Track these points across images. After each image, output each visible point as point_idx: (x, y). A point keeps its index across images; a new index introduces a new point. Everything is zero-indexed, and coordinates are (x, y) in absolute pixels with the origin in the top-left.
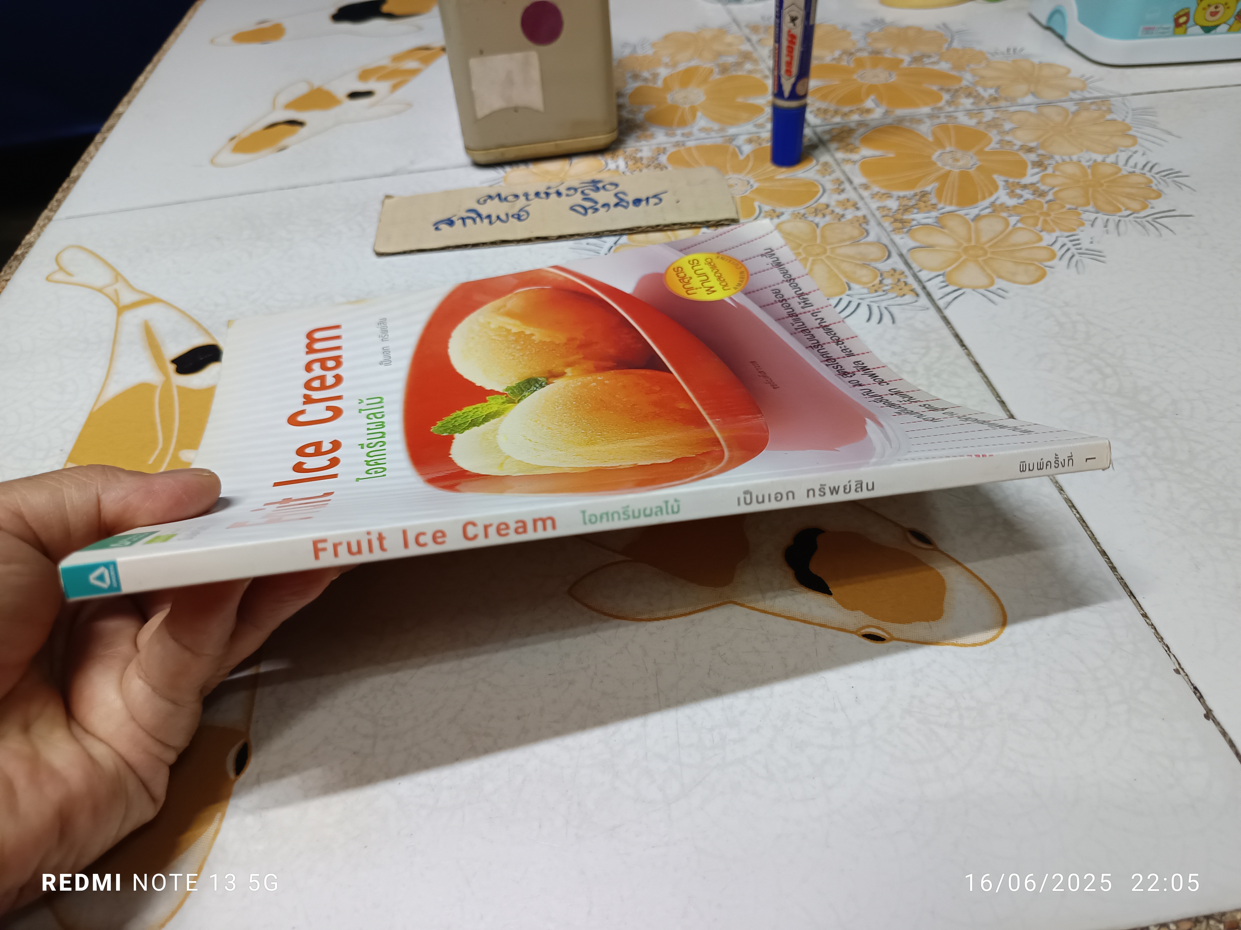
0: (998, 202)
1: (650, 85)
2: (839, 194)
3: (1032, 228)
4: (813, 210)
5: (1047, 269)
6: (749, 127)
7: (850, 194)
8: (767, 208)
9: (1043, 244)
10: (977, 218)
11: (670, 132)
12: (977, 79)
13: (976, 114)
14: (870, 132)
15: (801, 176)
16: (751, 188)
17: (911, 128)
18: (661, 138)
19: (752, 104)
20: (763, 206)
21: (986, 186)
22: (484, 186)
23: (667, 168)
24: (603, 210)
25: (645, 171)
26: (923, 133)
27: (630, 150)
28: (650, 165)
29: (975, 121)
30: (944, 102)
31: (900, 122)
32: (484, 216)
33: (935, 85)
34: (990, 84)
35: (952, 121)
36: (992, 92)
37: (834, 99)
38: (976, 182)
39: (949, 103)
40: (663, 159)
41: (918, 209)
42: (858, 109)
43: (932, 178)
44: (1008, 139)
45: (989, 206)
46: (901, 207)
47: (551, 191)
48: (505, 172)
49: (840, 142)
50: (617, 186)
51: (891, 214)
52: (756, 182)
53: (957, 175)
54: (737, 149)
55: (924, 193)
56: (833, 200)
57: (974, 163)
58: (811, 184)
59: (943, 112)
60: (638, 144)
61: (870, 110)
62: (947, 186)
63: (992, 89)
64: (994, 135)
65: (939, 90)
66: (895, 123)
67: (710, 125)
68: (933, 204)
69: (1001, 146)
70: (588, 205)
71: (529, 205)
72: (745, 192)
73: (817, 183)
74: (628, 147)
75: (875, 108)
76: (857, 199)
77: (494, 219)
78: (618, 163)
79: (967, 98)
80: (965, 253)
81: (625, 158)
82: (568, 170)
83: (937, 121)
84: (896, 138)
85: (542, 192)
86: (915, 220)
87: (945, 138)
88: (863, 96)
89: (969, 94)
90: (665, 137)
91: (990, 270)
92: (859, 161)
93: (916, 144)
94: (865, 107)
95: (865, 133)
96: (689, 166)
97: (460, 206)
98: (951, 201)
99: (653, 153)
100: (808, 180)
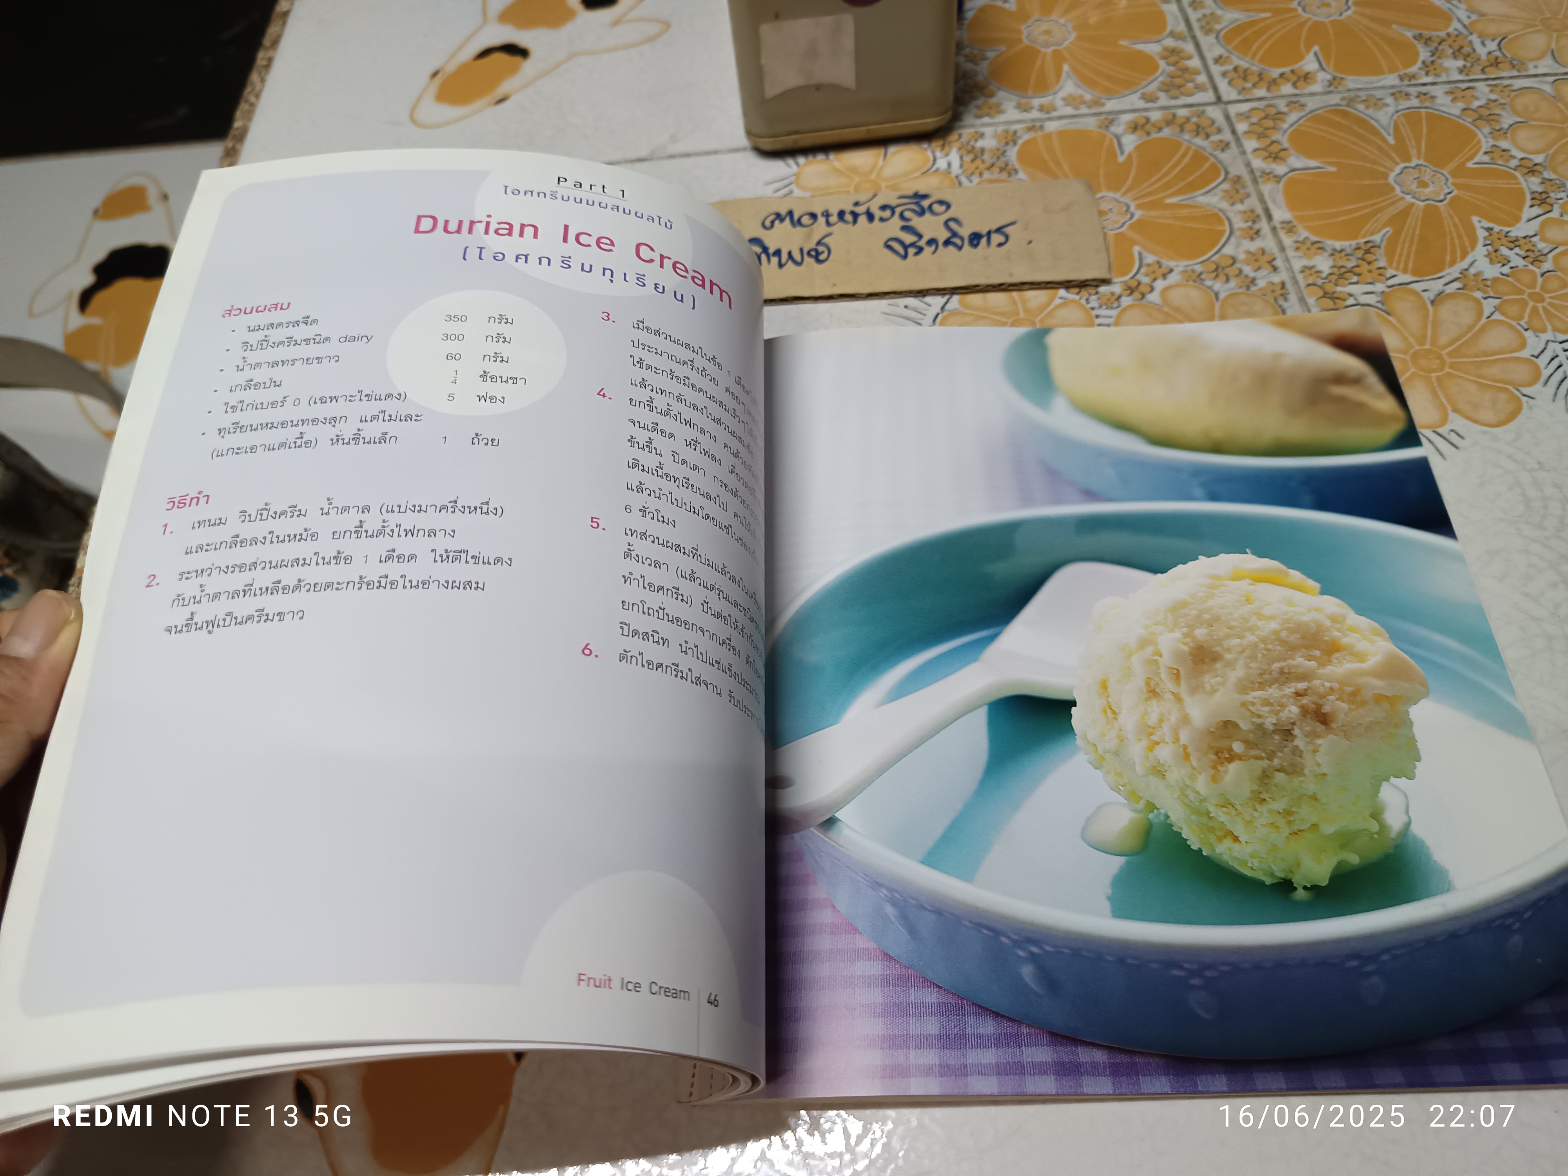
0: (1473, 271)
1: (999, 3)
2: (1252, 239)
3: (1514, 323)
4: (1214, 267)
5: (1524, 399)
6: (1134, 100)
7: (1267, 242)
8: (1150, 259)
9: (1525, 354)
10: (1439, 298)
11: (1024, 101)
12: (1474, 17)
13: (1464, 90)
14: (1306, 121)
15: (1202, 200)
16: (1131, 218)
17: (1366, 115)
18: (1011, 113)
19: (1141, 53)
20: (1145, 254)
21: (1460, 236)
22: (769, 191)
23: (1016, 171)
24: (928, 250)
25: (987, 175)
26: (1381, 125)
27: (967, 133)
28: (993, 165)
29: (1461, 105)
30: (1419, 64)
31: (1351, 102)
32: (771, 251)
33: (1410, 26)
34: (1492, 29)
35: (1427, 104)
36: (1492, 46)
37: (1259, 48)
38: (1447, 229)
39: (1427, 66)
40: (1012, 154)
41: (1359, 275)
42: (1292, 71)
43: (1385, 216)
44: (1504, 144)
45: (1459, 276)
46: (1335, 270)
47: (860, 209)
48: (797, 164)
49: (1261, 136)
50: (949, 207)
51: (1320, 282)
52: (1138, 207)
53: (1421, 214)
54: (1115, 141)
55: (1370, 245)
56: (1242, 249)
57: (1449, 191)
58: (1215, 217)
59: (1416, 85)
60: (978, 121)
61: (1310, 75)
62: (1403, 235)
63: (1493, 40)
64: (1485, 137)
65: (1415, 37)
66: (1344, 103)
67: (1080, 92)
68: (1380, 268)
69: (1492, 159)
70: (909, 238)
71: (831, 234)
72: (1122, 226)
73: (1223, 216)
74: (964, 127)
75: (1318, 71)
76: (1275, 251)
77: (785, 257)
78: (950, 157)
79: (1455, 57)
80: (1414, 363)
81: (960, 148)
82: (882, 167)
83: (1405, 102)
84: (1342, 134)
85: (848, 211)
86: (1352, 295)
87: (1412, 138)
88: (1302, 46)
89: (1459, 50)
90: (1017, 111)
91: (1445, 396)
92: (1284, 176)
93: (1368, 148)
94: (1303, 67)
95: (1298, 121)
96: (1047, 171)
97: (741, 232)
98: (1406, 264)
99: (999, 142)
100: (1210, 208)
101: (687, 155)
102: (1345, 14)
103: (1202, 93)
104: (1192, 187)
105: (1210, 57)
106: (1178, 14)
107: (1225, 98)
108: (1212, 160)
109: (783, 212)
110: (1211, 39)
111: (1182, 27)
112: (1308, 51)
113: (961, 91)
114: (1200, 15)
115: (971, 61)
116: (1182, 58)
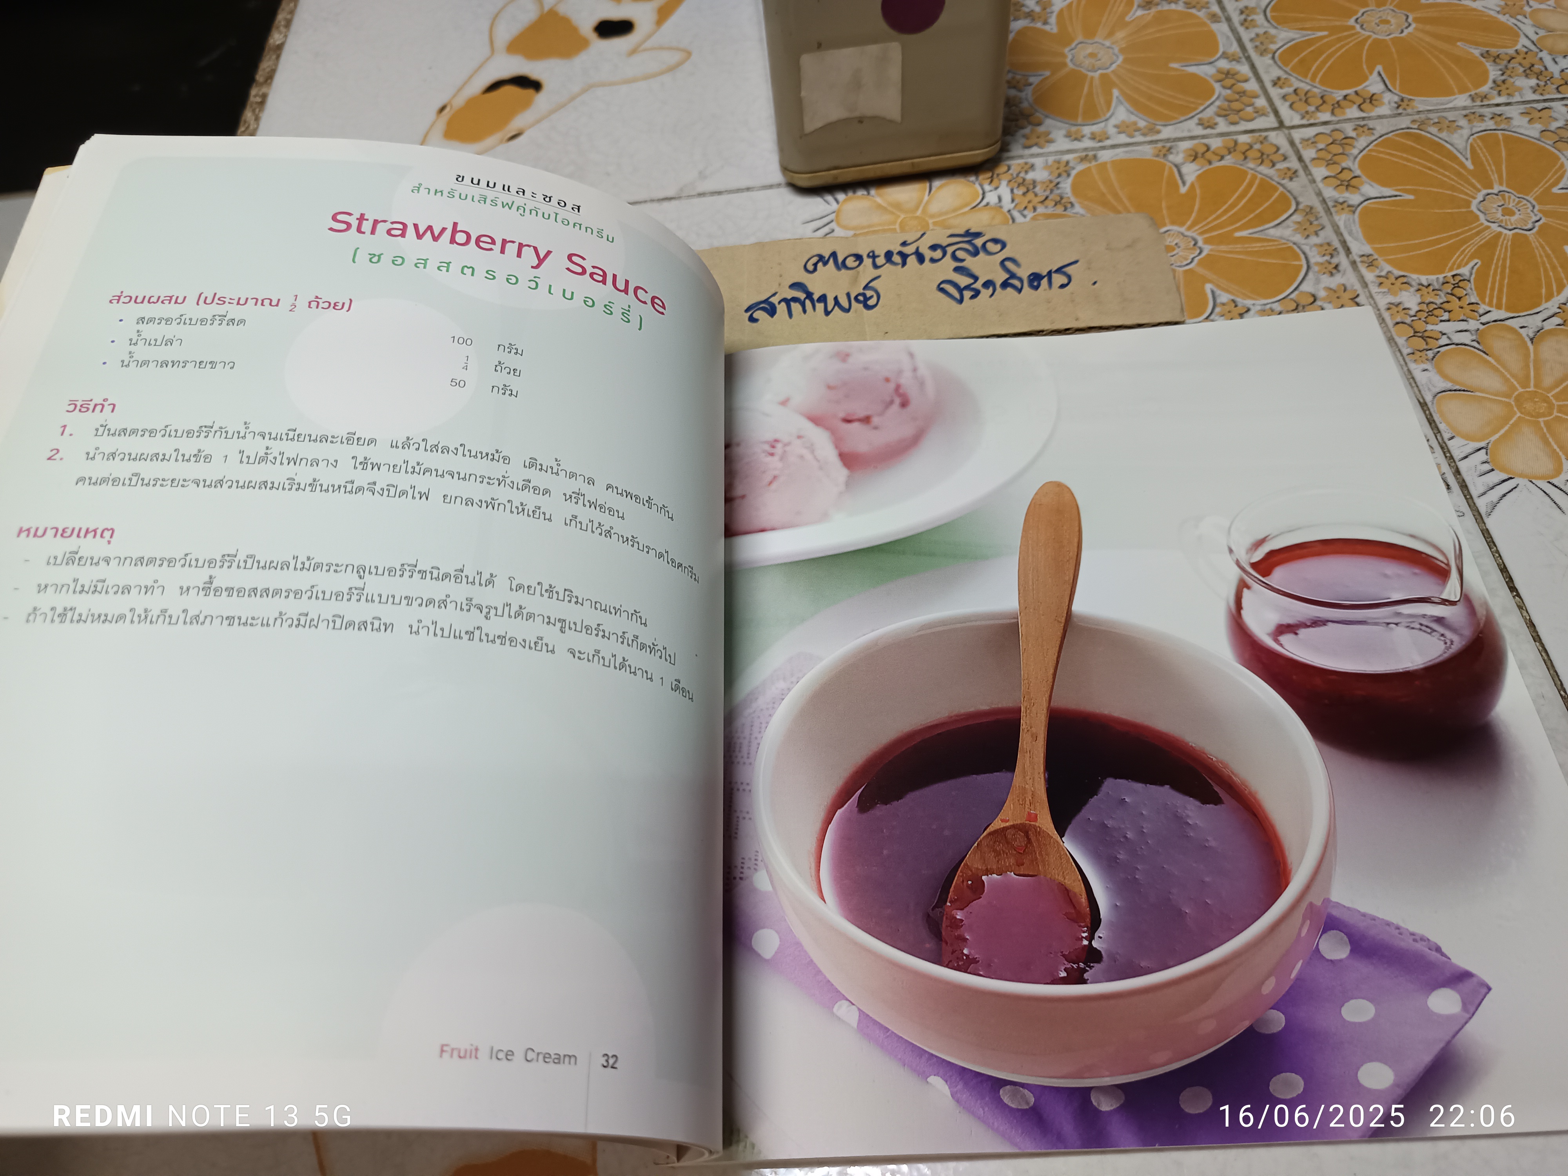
1: (1039, 25)
2: (1332, 274)
4: (1294, 306)
6: (1191, 127)
7: (1348, 277)
8: (1224, 298)
10: (1539, 335)
11: (1074, 129)
12: (1542, 33)
13: (1540, 111)
14: (1376, 145)
15: (1274, 233)
16: (1200, 254)
17: (1440, 138)
18: (1061, 143)
19: (1194, 76)
20: (1218, 292)
21: (1554, 268)
22: (807, 231)
23: (1072, 205)
24: (985, 293)
25: (1041, 209)
26: (1458, 150)
27: (1016, 164)
28: (1047, 198)
29: (1539, 127)
30: (1490, 84)
31: (1422, 125)
32: (816, 297)
33: (1476, 44)
34: (1562, 45)
35: (1502, 127)
36: (1565, 63)
37: (1319, 69)
38: (1539, 260)
39: (1498, 86)
40: (1066, 186)
41: (1449, 312)
42: (1356, 93)
43: (1470, 248)
45: (1559, 310)
46: (1424, 307)
47: (908, 250)
48: (837, 201)
49: (1329, 163)
50: (1004, 245)
51: (1408, 320)
52: (1206, 241)
53: (1510, 243)
54: (1175, 170)
55: (1459, 278)
56: (1322, 285)
57: (1537, 218)
58: (1288, 251)
59: (1489, 106)
60: (1027, 152)
61: (1374, 97)
62: (1493, 267)
63: (1565, 57)
65: (1482, 55)
66: (1416, 126)
67: (1133, 118)
68: (1469, 304)
70: (963, 281)
71: (879, 277)
72: (1191, 262)
73: (1298, 250)
74: (1012, 158)
75: (1383, 92)
76: (1358, 287)
77: (831, 303)
78: (1000, 191)
79: (1527, 76)
80: (1519, 407)
81: (1010, 181)
82: (928, 202)
83: (1480, 124)
84: (1416, 159)
85: (895, 252)
86: (1444, 334)
87: (1491, 162)
88: (1365, 67)
89: (1530, 68)
90: (1067, 140)
91: (1556, 443)
92: (1359, 205)
93: (1447, 173)
94: (1368, 88)
95: (1368, 146)
96: (1105, 204)
97: (781, 276)
98: (1499, 299)
99: (1051, 173)
100: (1284, 241)
101: (719, 193)
102: (1406, 32)
103: (1263, 118)
104: (1261, 220)
105: (1267, 80)
106: (1230, 34)
107: (1287, 123)
108: (1281, 189)
109: (826, 255)
111: (1235, 48)
112: (1371, 71)
113: (1007, 119)
114: (1253, 35)
115: (1014, 87)
116: (1239, 81)
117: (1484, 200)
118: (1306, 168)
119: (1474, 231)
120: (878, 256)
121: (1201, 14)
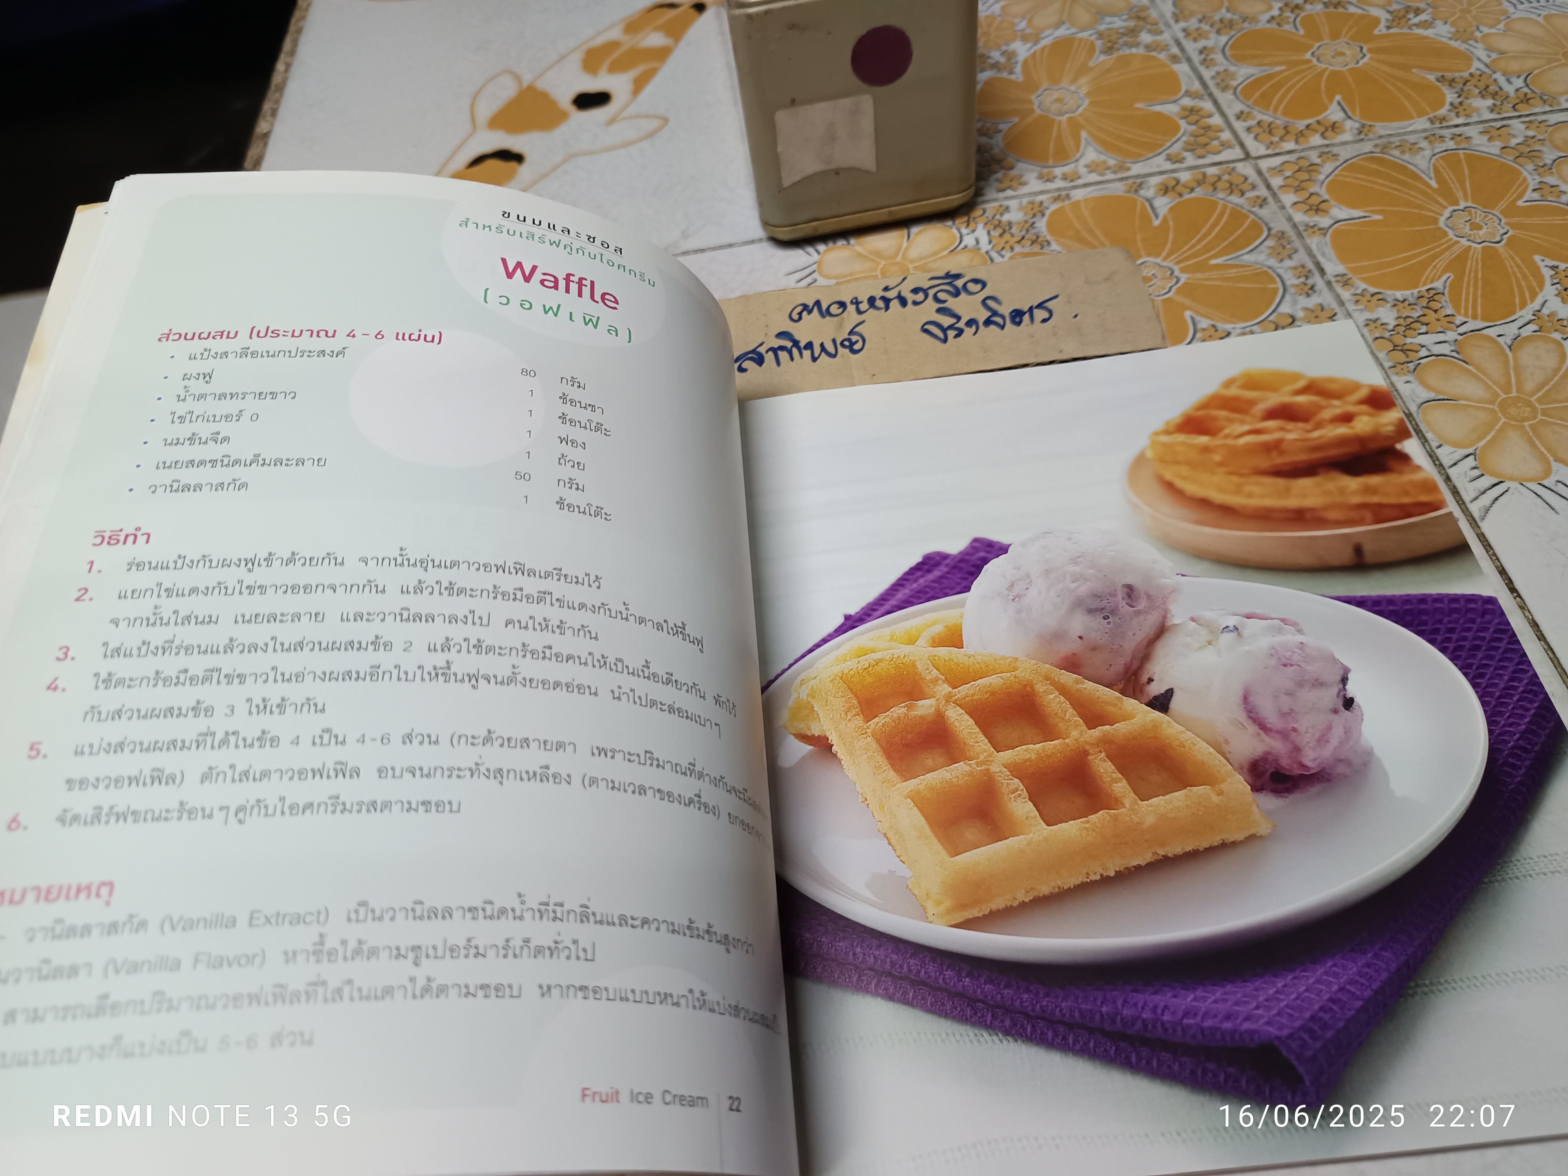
0: (1545, 311)
1: (1005, 75)
2: (1308, 295)
4: (1273, 327)
6: (1160, 163)
7: (1324, 297)
8: (1204, 323)
10: (1516, 343)
11: (1045, 171)
12: (1494, 56)
13: (1498, 129)
14: (1341, 170)
15: (1248, 258)
16: (1177, 283)
17: (1403, 161)
18: (1033, 184)
19: (1159, 114)
20: (1197, 318)
21: (1525, 277)
22: (789, 283)
23: (1049, 243)
24: (969, 332)
25: (1018, 249)
26: (1422, 171)
27: (990, 207)
28: (1023, 238)
29: (1498, 144)
30: (1447, 106)
31: (1384, 149)
32: (802, 344)
33: (1431, 70)
34: (1515, 66)
35: (1463, 146)
36: (1519, 83)
37: (1280, 102)
38: (1510, 270)
39: (1456, 108)
40: (1042, 225)
41: (1427, 324)
42: (1318, 122)
43: (1442, 262)
44: (1551, 180)
45: (1533, 318)
46: (1401, 321)
47: (891, 294)
48: (818, 252)
49: (1298, 189)
50: (984, 285)
51: (1387, 335)
52: (1183, 270)
53: (1480, 256)
54: (1147, 204)
55: (1433, 292)
56: (1299, 306)
57: (1505, 231)
58: (1264, 275)
59: (1448, 127)
60: (1001, 195)
61: (1337, 125)
62: (1466, 280)
63: (1518, 77)
64: (1530, 173)
65: (1438, 80)
66: (1378, 150)
67: (1103, 158)
68: (1448, 316)
69: (1542, 196)
70: (946, 321)
71: (863, 322)
72: (1168, 292)
73: (1273, 274)
74: (988, 201)
75: (1344, 120)
76: (1334, 305)
77: (817, 350)
78: (976, 233)
79: (1483, 97)
80: (1504, 412)
81: (986, 224)
82: (907, 249)
83: (1440, 145)
84: (1381, 181)
85: (878, 297)
86: (1424, 346)
87: (1455, 181)
88: (1324, 96)
89: (1485, 89)
90: (1039, 181)
91: (1543, 445)
92: (1329, 228)
93: (1412, 193)
94: (1329, 117)
95: (1333, 171)
96: (1080, 240)
97: (767, 326)
98: (1475, 309)
99: (1026, 214)
100: (1259, 266)
101: (703, 251)
102: (1362, 62)
103: (1230, 150)
104: (1235, 246)
105: (1231, 114)
106: (1191, 73)
107: (1254, 154)
108: (1252, 217)
109: (811, 304)
110: (1229, 95)
111: (1197, 86)
112: (1331, 100)
113: (979, 165)
114: (1213, 73)
115: (985, 135)
116: (1203, 117)
117: (1451, 217)
118: (1274, 195)
119: (1444, 246)
120: (861, 302)
121: (1162, 56)
